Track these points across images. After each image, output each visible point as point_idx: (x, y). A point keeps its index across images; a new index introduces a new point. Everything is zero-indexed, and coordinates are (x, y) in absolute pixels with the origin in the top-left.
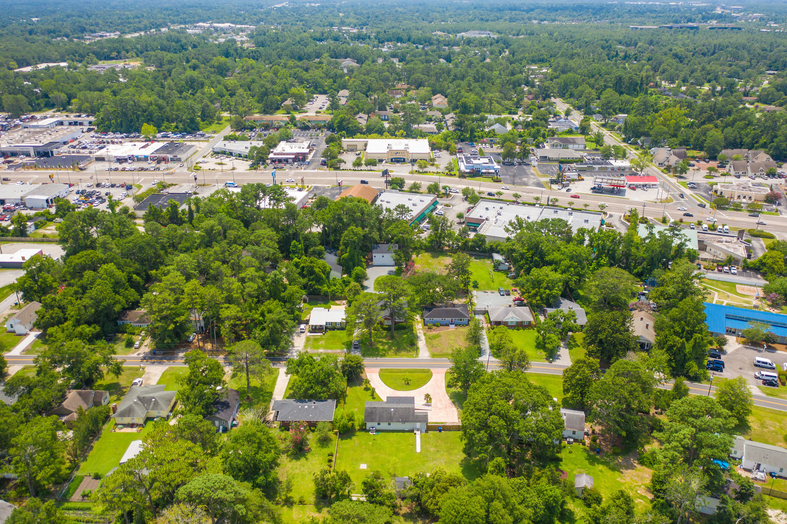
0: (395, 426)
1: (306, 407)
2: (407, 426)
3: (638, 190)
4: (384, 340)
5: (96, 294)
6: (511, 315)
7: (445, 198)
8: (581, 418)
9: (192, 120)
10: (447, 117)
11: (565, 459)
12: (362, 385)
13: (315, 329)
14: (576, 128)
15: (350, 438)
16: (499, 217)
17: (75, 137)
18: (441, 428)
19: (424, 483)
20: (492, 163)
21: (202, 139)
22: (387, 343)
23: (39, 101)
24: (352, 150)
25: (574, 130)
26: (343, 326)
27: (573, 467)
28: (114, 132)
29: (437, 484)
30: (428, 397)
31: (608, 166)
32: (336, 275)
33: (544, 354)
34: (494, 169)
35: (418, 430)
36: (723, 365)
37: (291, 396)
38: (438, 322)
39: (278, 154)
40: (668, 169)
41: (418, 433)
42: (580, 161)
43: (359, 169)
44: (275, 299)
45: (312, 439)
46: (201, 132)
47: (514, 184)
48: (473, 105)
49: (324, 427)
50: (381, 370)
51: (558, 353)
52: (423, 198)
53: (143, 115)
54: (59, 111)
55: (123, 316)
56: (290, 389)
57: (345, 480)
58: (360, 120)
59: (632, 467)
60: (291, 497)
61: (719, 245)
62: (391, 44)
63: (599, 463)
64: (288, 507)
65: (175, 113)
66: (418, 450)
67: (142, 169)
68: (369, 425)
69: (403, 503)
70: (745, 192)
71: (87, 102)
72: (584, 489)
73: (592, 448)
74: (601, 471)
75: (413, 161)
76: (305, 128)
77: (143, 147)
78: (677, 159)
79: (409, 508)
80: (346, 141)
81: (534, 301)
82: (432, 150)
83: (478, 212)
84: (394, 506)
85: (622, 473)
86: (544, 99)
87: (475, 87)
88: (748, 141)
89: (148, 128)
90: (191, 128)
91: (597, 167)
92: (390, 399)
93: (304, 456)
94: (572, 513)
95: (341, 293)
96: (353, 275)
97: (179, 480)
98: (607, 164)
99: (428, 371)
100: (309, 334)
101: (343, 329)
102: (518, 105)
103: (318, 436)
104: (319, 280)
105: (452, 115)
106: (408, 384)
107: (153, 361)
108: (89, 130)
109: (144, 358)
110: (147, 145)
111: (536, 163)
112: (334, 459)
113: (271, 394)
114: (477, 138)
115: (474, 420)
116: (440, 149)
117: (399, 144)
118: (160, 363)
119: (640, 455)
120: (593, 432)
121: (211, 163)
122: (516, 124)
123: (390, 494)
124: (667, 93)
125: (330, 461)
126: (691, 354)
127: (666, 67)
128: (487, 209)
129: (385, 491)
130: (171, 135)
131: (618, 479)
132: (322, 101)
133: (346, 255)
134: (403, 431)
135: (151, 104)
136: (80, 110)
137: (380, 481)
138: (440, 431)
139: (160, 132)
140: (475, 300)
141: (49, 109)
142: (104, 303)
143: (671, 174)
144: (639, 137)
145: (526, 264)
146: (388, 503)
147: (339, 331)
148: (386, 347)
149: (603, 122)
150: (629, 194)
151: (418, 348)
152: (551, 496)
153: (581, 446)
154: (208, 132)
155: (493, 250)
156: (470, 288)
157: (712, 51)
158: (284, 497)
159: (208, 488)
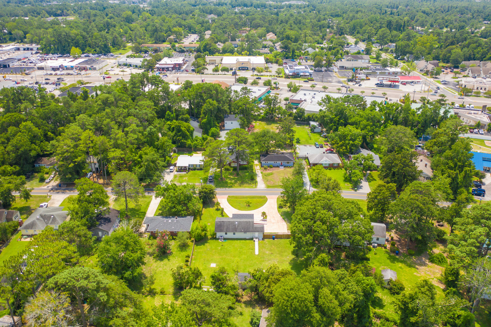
0: (238, 235)
1: (170, 221)
2: (248, 235)
3: (408, 85)
4: (232, 177)
5: (16, 142)
6: (325, 159)
7: (275, 90)
8: (383, 228)
9: (106, 46)
10: (276, 45)
11: (372, 259)
12: (214, 206)
13: (182, 169)
14: (362, 51)
15: (204, 244)
16: (313, 99)
17: (26, 56)
18: (274, 237)
19: (261, 276)
20: (308, 69)
21: (112, 58)
22: (233, 179)
23: (5, 37)
24: (213, 64)
25: (361, 52)
26: (202, 167)
27: (378, 264)
28: (53, 54)
29: (271, 277)
30: (264, 214)
31: (386, 71)
32: (198, 135)
33: (350, 185)
34: (309, 73)
35: (256, 238)
36: (484, 191)
37: (160, 215)
38: (271, 164)
39: (162, 65)
40: (427, 73)
41: (256, 240)
42: (367, 68)
43: (217, 73)
44: (150, 146)
45: (173, 245)
46: (112, 54)
47: (322, 82)
48: (294, 37)
49: (183, 236)
50: (229, 196)
51: (361, 185)
52: (260, 88)
53: (72, 43)
54: (18, 43)
55: (39, 161)
56: (160, 210)
57: (197, 274)
58: (219, 47)
59: (425, 264)
60: (154, 289)
61: (469, 115)
62: (240, 8)
63: (398, 261)
64: (151, 296)
65: (94, 41)
66: (257, 252)
67: (69, 74)
68: (218, 234)
69: (244, 293)
70: (481, 85)
71: (37, 36)
72: (390, 281)
73: (392, 251)
74: (401, 268)
75: (254, 69)
76: (182, 51)
77: (71, 61)
78: (433, 66)
79: (249, 297)
80: (208, 58)
81: (341, 150)
82: (267, 63)
83: (298, 96)
84: (237, 295)
85: (418, 269)
86: (340, 35)
87: (294, 28)
88: (479, 56)
89: (75, 50)
90: (105, 51)
91: (378, 72)
92: (235, 216)
93: (167, 257)
94: (380, 300)
95: (201, 146)
96: (210, 134)
97: (50, 272)
98: (385, 70)
99: (264, 197)
100: (176, 173)
101: (201, 169)
102: (323, 38)
103: (179, 243)
104: (185, 136)
105: (279, 43)
106: (249, 206)
107: (58, 191)
108: (37, 53)
109: (52, 189)
110: (74, 60)
111: (337, 70)
112: (190, 260)
113: (144, 213)
114: (297, 57)
115: (301, 226)
116: (272, 63)
117: (244, 59)
118: (63, 192)
119: (430, 255)
120: (392, 239)
121: (117, 71)
122: (322, 49)
123: (233, 285)
124: (420, 32)
125: (187, 261)
126: (462, 183)
127: (419, 18)
128: (305, 94)
129: (230, 284)
130: (91, 55)
131: (415, 274)
132: (194, 37)
133: (204, 120)
134: (245, 239)
135: (78, 35)
136: (31, 42)
137: (225, 275)
138: (274, 239)
139: (83, 53)
140: (298, 151)
141: (12, 42)
142: (22, 149)
143: (429, 76)
144: (405, 55)
145: (335, 125)
146: (232, 292)
147: (198, 171)
148: (233, 181)
149: (380, 48)
150: (402, 87)
151: (256, 182)
152: (368, 285)
153: (383, 249)
154: (116, 54)
155: (310, 119)
156: (294, 142)
157: (447, 10)
158: (148, 289)
159: (73, 278)
